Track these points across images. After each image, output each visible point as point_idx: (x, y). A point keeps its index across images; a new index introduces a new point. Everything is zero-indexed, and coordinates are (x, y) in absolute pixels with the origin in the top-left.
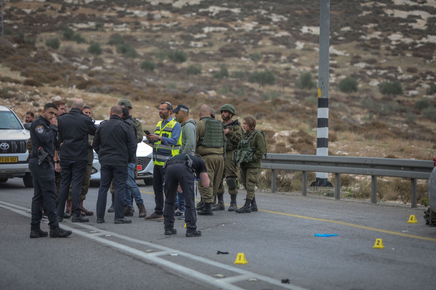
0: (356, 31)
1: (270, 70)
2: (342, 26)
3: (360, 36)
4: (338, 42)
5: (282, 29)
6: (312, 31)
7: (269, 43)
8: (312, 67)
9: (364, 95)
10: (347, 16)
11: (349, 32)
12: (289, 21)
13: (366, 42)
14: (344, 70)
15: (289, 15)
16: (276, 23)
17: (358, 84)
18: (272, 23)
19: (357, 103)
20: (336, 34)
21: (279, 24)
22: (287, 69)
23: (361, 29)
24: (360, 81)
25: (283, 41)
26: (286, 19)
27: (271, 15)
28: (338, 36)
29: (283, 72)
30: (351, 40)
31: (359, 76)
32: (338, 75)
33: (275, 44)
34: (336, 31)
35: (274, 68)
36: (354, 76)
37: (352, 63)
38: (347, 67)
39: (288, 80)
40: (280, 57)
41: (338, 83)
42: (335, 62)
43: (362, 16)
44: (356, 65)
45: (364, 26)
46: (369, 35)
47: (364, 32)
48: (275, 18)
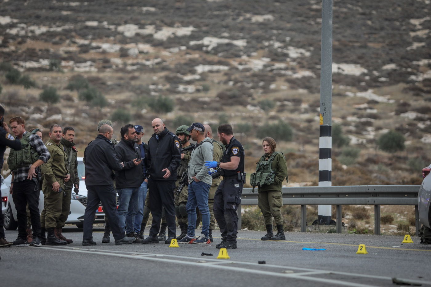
0: (404, 69)
1: (286, 122)
2: (384, 63)
3: (409, 77)
4: (378, 84)
5: (302, 67)
6: (343, 70)
7: (284, 86)
8: (344, 118)
9: (412, 156)
10: (391, 50)
11: (395, 70)
12: (312, 57)
13: (417, 84)
14: (387, 121)
15: (312, 48)
16: (294, 60)
17: (404, 140)
18: (288, 60)
19: (403, 166)
20: (376, 73)
21: (299, 60)
22: (310, 121)
23: (409, 67)
24: (409, 136)
25: (305, 83)
26: (308, 54)
27: (287, 49)
28: (379, 77)
29: (303, 125)
30: (397, 82)
31: (407, 130)
32: (378, 129)
33: (292, 88)
34: (376, 69)
35: (292, 119)
36: (400, 129)
37: (398, 113)
38: (391, 117)
39: (309, 136)
40: (300, 105)
41: (377, 138)
42: (375, 111)
43: (412, 50)
44: (402, 115)
45: (415, 63)
46: (422, 75)
47: (415, 71)
48: (293, 53)
